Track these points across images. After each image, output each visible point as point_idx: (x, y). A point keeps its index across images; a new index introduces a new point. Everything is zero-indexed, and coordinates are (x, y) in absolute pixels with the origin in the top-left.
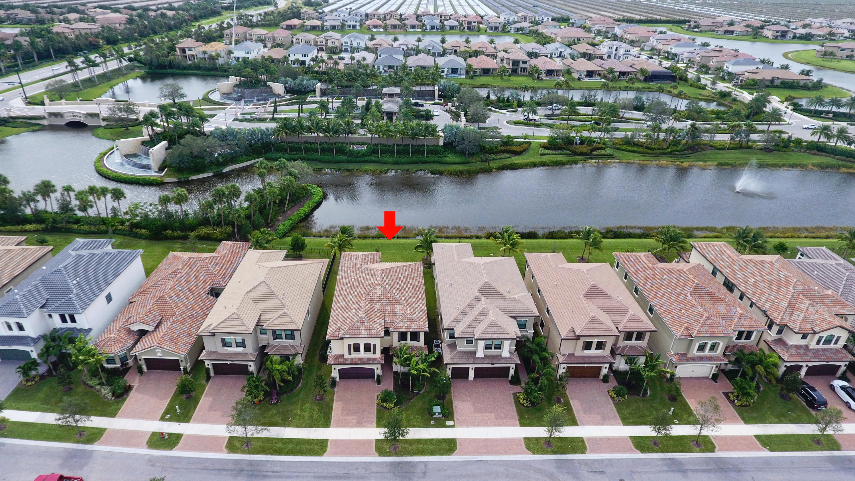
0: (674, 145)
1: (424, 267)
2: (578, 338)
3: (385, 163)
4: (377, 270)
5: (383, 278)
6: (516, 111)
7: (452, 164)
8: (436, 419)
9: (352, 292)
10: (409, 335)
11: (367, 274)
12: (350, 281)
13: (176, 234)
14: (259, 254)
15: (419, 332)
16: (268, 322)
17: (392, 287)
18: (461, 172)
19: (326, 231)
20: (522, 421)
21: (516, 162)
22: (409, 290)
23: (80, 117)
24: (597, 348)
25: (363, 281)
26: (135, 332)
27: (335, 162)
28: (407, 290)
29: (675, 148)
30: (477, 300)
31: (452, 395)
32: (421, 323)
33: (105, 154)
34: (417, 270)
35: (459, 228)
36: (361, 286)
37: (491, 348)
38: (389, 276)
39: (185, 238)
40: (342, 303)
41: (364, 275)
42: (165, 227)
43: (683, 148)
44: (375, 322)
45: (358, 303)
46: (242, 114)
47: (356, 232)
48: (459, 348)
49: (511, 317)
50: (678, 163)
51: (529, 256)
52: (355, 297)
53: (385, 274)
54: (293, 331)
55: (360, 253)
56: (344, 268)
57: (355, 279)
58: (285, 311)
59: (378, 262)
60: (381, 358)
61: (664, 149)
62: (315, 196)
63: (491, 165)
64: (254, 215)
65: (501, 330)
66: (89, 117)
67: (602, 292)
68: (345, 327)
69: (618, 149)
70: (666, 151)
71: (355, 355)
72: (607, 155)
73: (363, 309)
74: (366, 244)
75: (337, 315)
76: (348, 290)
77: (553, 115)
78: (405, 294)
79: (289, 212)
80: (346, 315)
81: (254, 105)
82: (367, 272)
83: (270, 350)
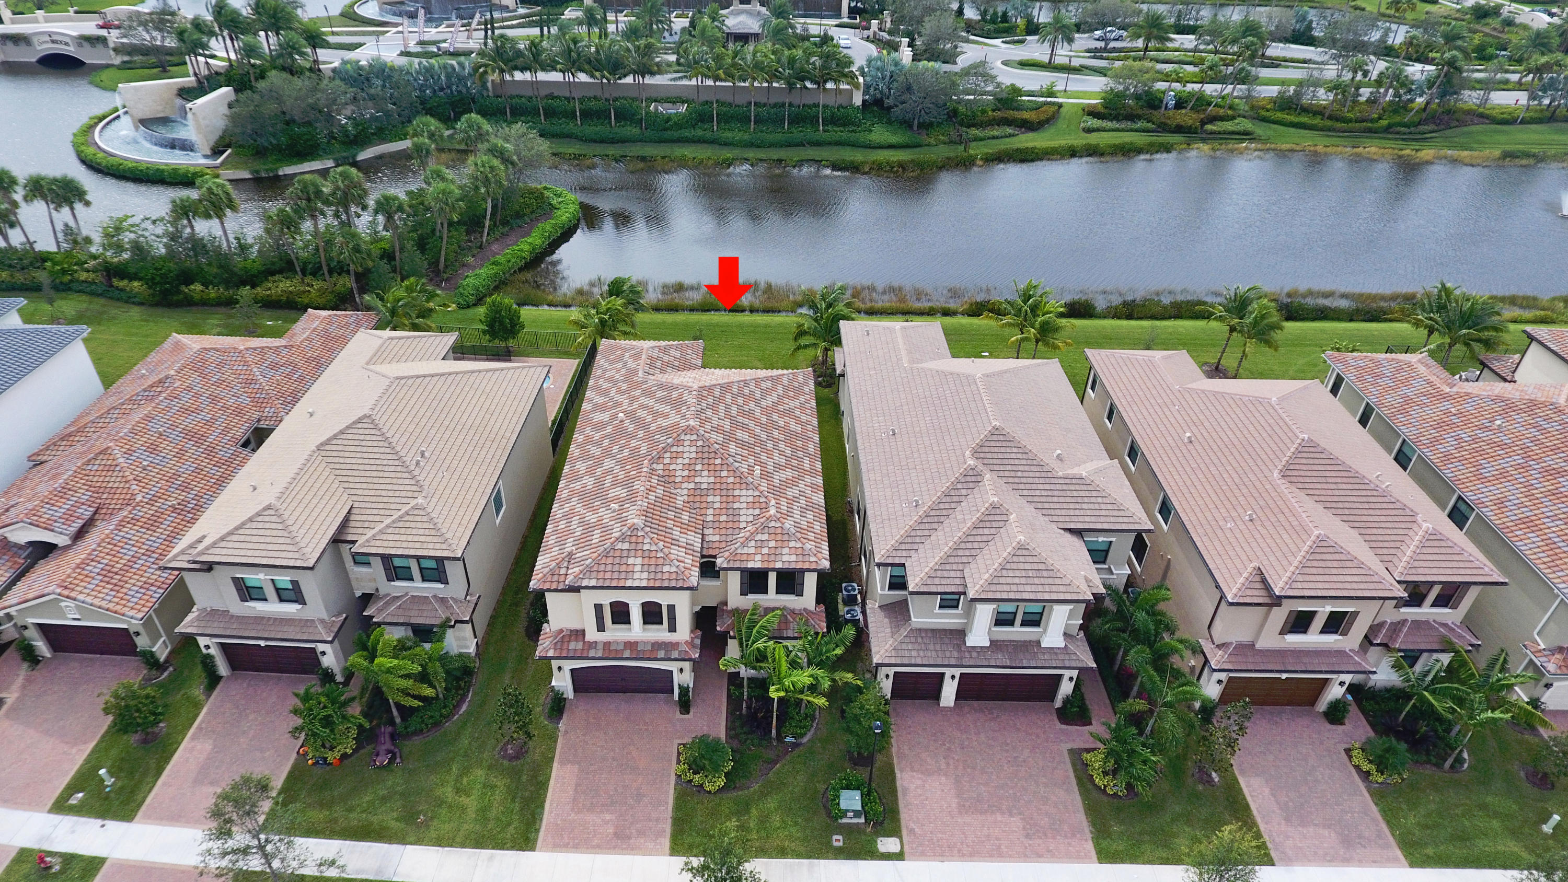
0: (1395, 112)
1: (818, 384)
2: (1277, 601)
3: (726, 144)
4: (689, 389)
5: (702, 411)
6: (1022, 42)
7: (881, 147)
8: (848, 831)
9: (615, 449)
10: (772, 578)
11: (659, 400)
12: (614, 417)
13: (212, 293)
14: (380, 341)
15: (802, 571)
16: (370, 533)
17: (729, 437)
18: (902, 165)
19: (580, 292)
20: (1104, 844)
21: (1030, 145)
22: (776, 447)
23: (66, 44)
24: (1325, 630)
25: (649, 419)
26: (20, 547)
27: (613, 141)
28: (770, 445)
29: (1397, 119)
30: (971, 479)
31: (894, 750)
32: (808, 546)
33: (101, 119)
34: (799, 391)
35: (900, 289)
36: (641, 434)
37: (1011, 623)
38: (722, 407)
39: (230, 303)
40: (586, 479)
41: (650, 402)
42: (187, 277)
43: (1416, 119)
44: (674, 542)
45: (627, 483)
46: (421, 43)
47: (652, 296)
48: (917, 620)
49: (1070, 530)
50: (1407, 152)
51: (1099, 358)
52: (622, 463)
53: (710, 400)
54: (440, 560)
55: (647, 344)
56: (601, 381)
57: (630, 415)
58: (420, 500)
59: (695, 367)
60: (691, 644)
61: (1372, 121)
62: (559, 212)
63: (972, 152)
64: (402, 249)
65: (1046, 571)
66: (85, 44)
67: (1333, 462)
68: (586, 556)
69: (1264, 120)
70: (1376, 125)
71: (615, 634)
72: (1238, 133)
73: (642, 504)
74: (675, 324)
75: (568, 516)
76: (606, 443)
77: (1105, 50)
78: (764, 457)
79: (495, 247)
80: (592, 518)
81: (448, 26)
82: (659, 394)
83: (380, 610)
